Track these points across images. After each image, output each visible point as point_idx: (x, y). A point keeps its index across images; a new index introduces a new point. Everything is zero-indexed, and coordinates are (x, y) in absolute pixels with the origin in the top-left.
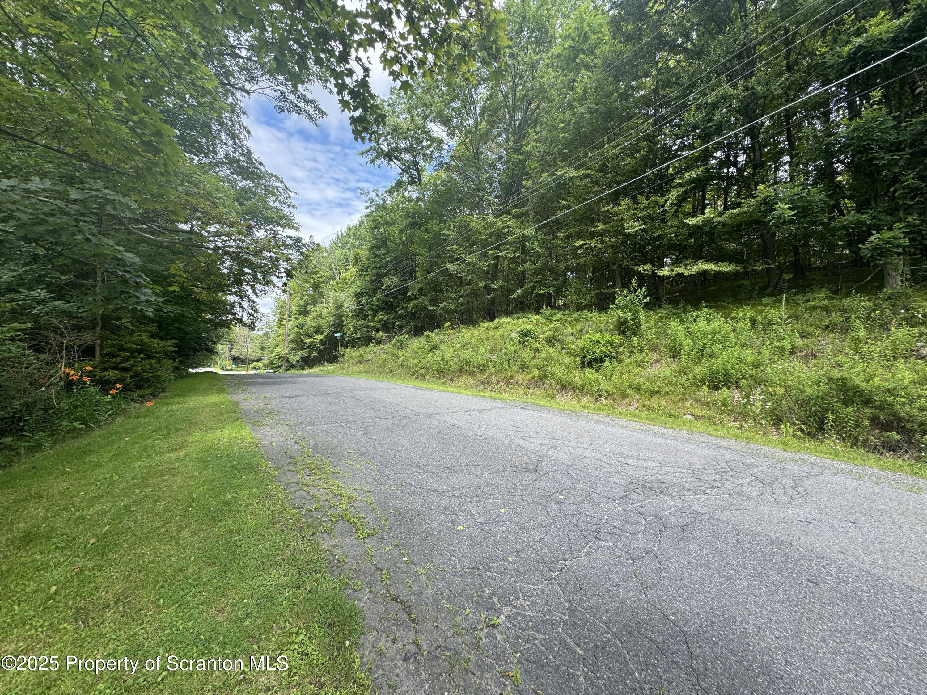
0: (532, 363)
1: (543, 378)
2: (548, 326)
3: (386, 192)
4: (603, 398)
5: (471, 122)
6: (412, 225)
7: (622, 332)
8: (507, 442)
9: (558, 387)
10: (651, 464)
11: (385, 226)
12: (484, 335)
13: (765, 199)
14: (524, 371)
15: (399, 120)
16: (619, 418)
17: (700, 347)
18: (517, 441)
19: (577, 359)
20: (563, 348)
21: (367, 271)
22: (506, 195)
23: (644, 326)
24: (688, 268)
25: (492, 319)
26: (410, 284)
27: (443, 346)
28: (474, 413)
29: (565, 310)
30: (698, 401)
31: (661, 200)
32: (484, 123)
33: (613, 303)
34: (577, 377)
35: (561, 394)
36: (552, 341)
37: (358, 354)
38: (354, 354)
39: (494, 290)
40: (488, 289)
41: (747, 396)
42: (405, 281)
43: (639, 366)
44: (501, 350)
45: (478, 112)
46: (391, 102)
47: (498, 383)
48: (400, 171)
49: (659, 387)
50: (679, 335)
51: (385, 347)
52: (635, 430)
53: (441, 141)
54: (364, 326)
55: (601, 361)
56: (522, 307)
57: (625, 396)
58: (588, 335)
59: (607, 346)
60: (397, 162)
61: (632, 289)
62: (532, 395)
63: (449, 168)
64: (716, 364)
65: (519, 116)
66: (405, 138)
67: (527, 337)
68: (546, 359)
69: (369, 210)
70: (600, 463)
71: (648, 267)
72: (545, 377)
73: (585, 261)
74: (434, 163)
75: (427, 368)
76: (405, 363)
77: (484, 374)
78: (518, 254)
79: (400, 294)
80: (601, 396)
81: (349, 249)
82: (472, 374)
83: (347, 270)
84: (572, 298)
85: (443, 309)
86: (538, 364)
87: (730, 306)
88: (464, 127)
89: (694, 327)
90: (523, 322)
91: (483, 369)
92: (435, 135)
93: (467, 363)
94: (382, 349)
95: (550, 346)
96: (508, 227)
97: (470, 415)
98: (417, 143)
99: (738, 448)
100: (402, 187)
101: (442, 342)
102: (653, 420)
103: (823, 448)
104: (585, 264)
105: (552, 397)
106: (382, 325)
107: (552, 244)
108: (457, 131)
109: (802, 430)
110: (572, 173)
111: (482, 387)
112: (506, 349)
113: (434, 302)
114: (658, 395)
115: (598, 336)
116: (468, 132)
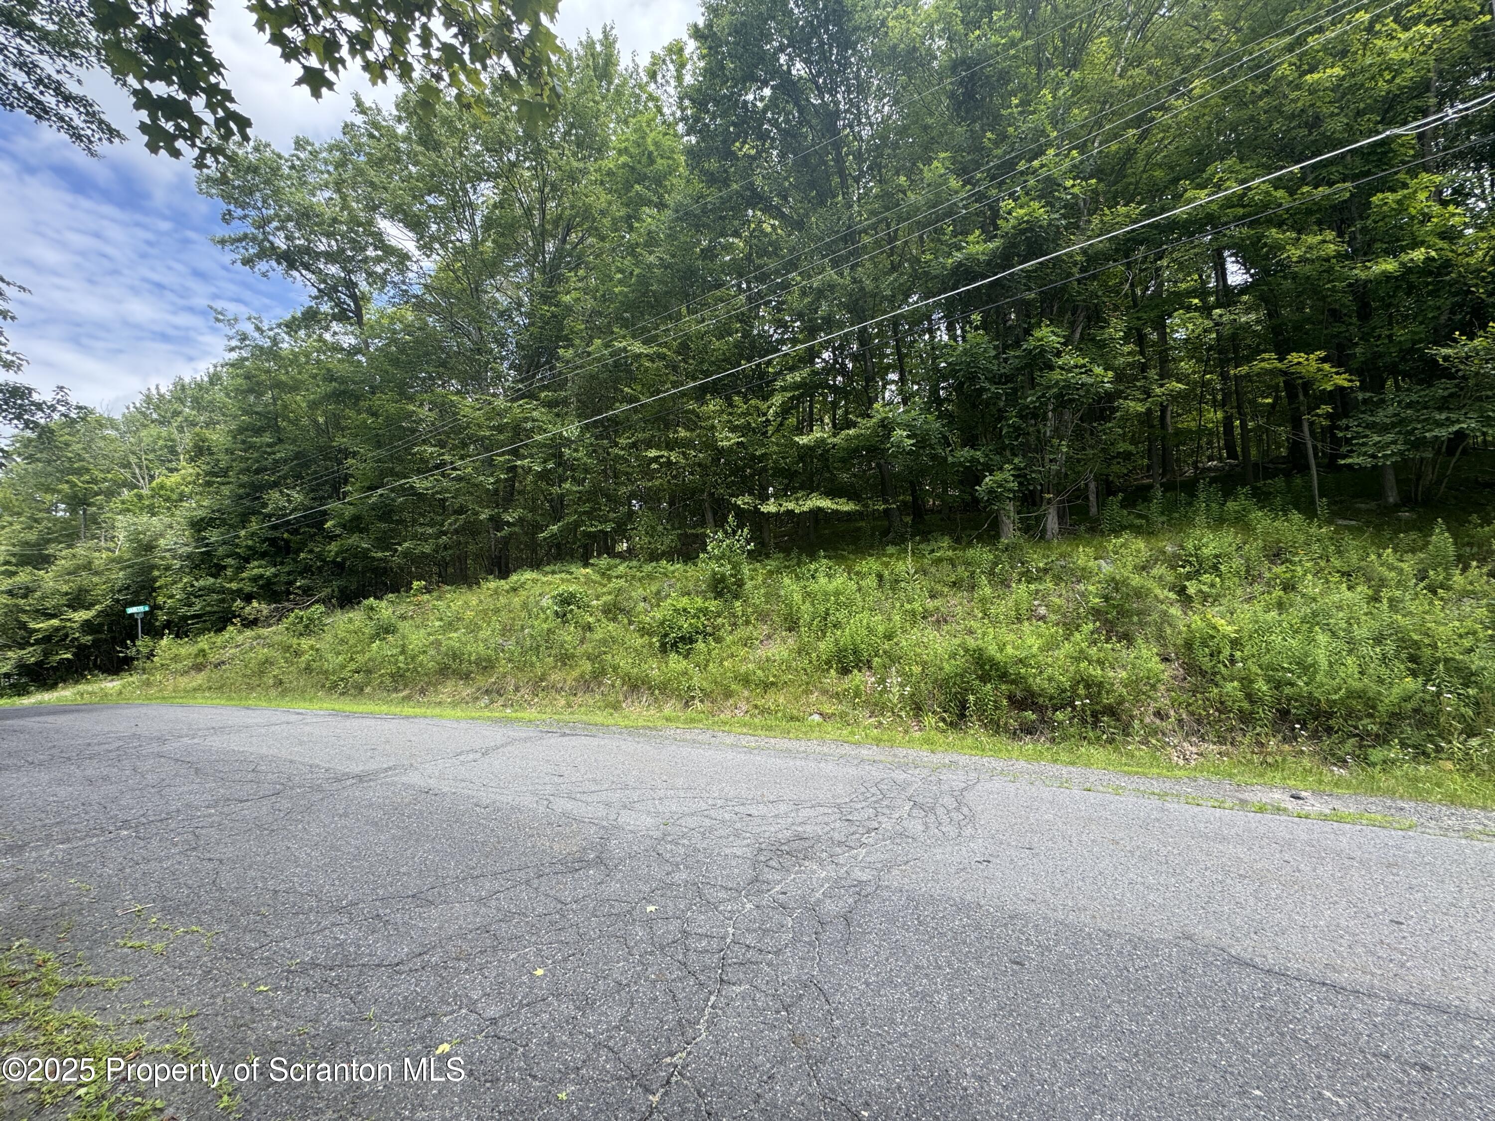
0: (580, 650)
1: (598, 675)
2: (605, 586)
3: (279, 326)
4: (696, 701)
5: (466, 237)
6: (338, 396)
7: (719, 595)
8: (541, 809)
9: (625, 688)
10: (783, 808)
11: (276, 391)
12: (489, 603)
13: (883, 420)
14: (565, 664)
15: (314, 200)
16: (724, 731)
17: (823, 614)
18: (561, 805)
19: (654, 640)
20: (630, 623)
21: (226, 475)
22: (529, 367)
23: (749, 585)
24: (800, 503)
25: (504, 574)
26: (333, 505)
27: (404, 627)
28: (471, 756)
29: (631, 560)
30: (825, 692)
31: (763, 406)
32: (489, 244)
33: (705, 550)
34: (654, 669)
35: (630, 700)
36: (612, 611)
37: (193, 649)
38: (183, 651)
39: (508, 524)
40: (497, 522)
41: (882, 681)
42: (322, 500)
43: (746, 645)
44: (523, 628)
45: (478, 224)
46: (297, 163)
47: (517, 689)
48: (315, 292)
49: (774, 676)
50: (795, 598)
51: (265, 632)
52: (750, 750)
53: (404, 257)
54: (211, 590)
55: (692, 641)
56: (559, 554)
57: (728, 694)
58: (669, 601)
59: (699, 618)
60: (309, 275)
61: (730, 530)
62: (580, 706)
63: (420, 305)
64: (844, 636)
65: (550, 246)
66: (328, 235)
67: (569, 604)
68: (604, 642)
69: (234, 355)
70: (707, 822)
71: (747, 499)
72: (603, 672)
73: (661, 484)
74: (390, 291)
75: (369, 672)
76: (314, 665)
77: (491, 676)
78: (550, 465)
79: (308, 526)
80: (693, 698)
81: (180, 429)
82: (466, 677)
83: (171, 470)
84: (640, 540)
85: (406, 554)
86: (590, 650)
87: (852, 556)
88: (452, 242)
89: (813, 587)
90: (562, 580)
91: (486, 665)
92: (393, 243)
93: (455, 656)
94: (259, 637)
95: (609, 620)
96: (534, 420)
97: (463, 763)
98: (353, 249)
99: (882, 758)
100: (319, 321)
101: (403, 618)
102: (770, 728)
103: (969, 741)
104: (660, 489)
105: (616, 706)
106: (261, 587)
107: (609, 454)
108: (437, 246)
109: (944, 720)
110: (638, 347)
111: (486, 699)
112: (532, 627)
113: (384, 542)
114: (774, 689)
115: (685, 600)
116: (460, 252)
